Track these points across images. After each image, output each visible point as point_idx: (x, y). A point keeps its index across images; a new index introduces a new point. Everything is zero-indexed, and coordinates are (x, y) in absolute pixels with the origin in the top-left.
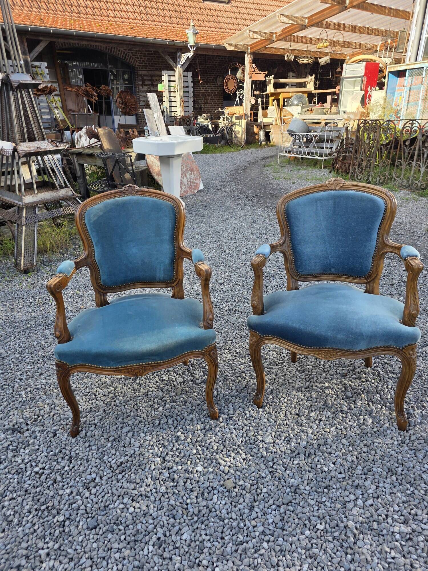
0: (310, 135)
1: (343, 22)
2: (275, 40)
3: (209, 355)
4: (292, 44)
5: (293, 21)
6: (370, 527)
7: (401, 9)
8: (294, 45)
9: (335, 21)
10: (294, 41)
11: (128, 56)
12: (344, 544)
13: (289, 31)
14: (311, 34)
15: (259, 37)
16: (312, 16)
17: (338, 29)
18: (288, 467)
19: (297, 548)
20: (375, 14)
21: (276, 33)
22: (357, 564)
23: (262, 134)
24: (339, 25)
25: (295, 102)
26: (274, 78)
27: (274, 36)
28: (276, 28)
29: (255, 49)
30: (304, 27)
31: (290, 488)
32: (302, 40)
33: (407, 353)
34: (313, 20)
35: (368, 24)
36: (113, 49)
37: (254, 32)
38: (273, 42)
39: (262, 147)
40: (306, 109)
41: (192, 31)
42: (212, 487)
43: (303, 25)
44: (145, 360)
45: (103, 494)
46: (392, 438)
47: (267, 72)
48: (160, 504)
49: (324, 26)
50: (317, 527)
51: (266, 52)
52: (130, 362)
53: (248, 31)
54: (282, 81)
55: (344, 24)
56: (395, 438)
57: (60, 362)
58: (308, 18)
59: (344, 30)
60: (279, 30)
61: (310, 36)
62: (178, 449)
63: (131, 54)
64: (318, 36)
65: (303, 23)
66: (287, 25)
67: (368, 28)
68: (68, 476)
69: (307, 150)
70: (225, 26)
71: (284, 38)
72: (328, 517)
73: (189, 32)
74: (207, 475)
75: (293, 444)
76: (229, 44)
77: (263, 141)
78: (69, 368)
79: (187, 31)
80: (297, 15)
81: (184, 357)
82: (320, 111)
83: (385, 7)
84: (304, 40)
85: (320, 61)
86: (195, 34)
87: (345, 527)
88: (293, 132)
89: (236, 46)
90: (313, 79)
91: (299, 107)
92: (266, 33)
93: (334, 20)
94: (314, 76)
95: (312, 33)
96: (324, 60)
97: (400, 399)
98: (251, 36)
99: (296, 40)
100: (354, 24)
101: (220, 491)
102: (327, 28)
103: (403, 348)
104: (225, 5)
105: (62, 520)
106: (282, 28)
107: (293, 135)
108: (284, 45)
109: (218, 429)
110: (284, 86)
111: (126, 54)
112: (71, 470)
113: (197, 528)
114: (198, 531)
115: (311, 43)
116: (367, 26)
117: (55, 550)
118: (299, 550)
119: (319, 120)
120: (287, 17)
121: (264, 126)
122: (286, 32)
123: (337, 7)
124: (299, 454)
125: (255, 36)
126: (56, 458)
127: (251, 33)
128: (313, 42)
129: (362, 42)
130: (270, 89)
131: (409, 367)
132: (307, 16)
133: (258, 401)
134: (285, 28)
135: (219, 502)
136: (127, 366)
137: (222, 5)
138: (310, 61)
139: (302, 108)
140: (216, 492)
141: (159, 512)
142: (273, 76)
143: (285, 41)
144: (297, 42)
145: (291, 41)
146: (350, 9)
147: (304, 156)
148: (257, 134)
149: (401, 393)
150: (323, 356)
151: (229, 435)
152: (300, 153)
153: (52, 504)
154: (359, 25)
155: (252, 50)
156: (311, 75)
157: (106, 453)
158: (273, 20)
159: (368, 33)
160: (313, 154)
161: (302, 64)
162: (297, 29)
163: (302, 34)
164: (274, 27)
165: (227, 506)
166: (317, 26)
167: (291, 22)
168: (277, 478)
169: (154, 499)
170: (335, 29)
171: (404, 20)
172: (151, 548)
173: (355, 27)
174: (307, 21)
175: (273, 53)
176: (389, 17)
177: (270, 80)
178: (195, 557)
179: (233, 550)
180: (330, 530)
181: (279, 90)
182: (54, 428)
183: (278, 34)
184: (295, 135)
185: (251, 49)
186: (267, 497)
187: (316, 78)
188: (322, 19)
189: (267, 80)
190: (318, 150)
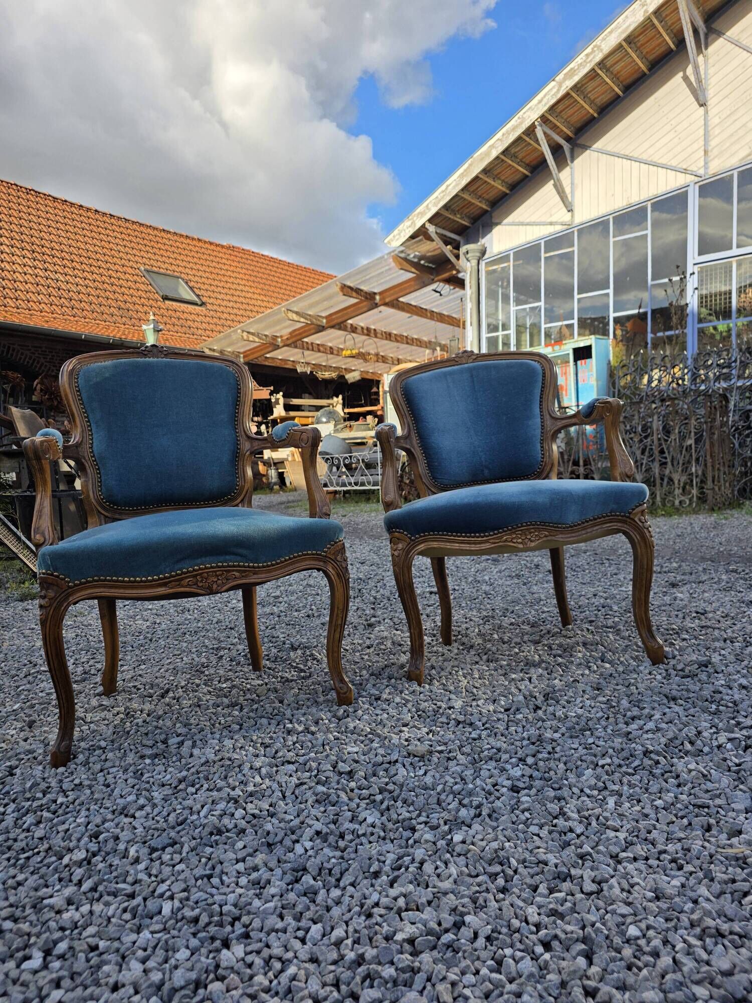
0: (355, 457)
1: (373, 327)
2: (281, 345)
3: (335, 560)
4: (307, 353)
5: (306, 319)
6: (680, 751)
7: (446, 313)
8: (309, 355)
9: (362, 325)
10: (308, 349)
11: (38, 363)
12: (654, 771)
13: (300, 334)
14: (330, 341)
15: (257, 340)
16: (331, 315)
17: (368, 335)
18: (510, 724)
19: (582, 791)
20: (415, 317)
21: (281, 337)
22: (690, 785)
23: (273, 473)
24: (368, 329)
25: (324, 420)
26: (284, 396)
27: (279, 340)
28: (281, 329)
29: (251, 357)
30: (321, 329)
31: (529, 739)
32: (318, 348)
33: (636, 519)
34: (333, 320)
35: (406, 331)
36: (11, 352)
37: (248, 332)
38: (277, 347)
39: (275, 493)
40: (341, 426)
41: (152, 326)
42: (390, 763)
43: (319, 326)
44: (228, 557)
45: (165, 813)
46: (650, 673)
47: (272, 388)
48: (297, 798)
49: (349, 329)
50: (600, 764)
51: (267, 363)
52: (199, 561)
53: (239, 331)
54: (296, 401)
55: (375, 330)
56: (654, 672)
57: (52, 575)
58: (326, 317)
59: (376, 337)
60: (285, 332)
61: (330, 344)
62: (297, 742)
63: (42, 360)
64: (341, 343)
65: (319, 323)
66: (299, 325)
67: (406, 337)
68: (68, 810)
69: (352, 480)
70: (200, 332)
71: (293, 343)
72: (611, 751)
73: (148, 328)
74: (373, 752)
75: (503, 703)
76: (210, 349)
77: (275, 484)
78: (70, 587)
79: (144, 327)
80: (310, 313)
81: (291, 564)
82: (363, 427)
83: (426, 310)
84: (321, 349)
85: (347, 377)
86: (157, 331)
87: (645, 755)
88: (327, 454)
89: (221, 352)
90: (341, 401)
91: (331, 426)
92: (266, 336)
93: (360, 321)
94: (340, 397)
95: (332, 338)
96: (352, 377)
97: (643, 609)
98: (245, 337)
99: (310, 347)
100: (387, 330)
101: (407, 765)
102: (353, 332)
103: (630, 513)
104: (197, 307)
105: (84, 856)
106: (290, 330)
107: (328, 459)
108: (293, 355)
109: (360, 712)
110: (298, 408)
111: (34, 360)
112: (73, 803)
113: (388, 809)
114: (392, 811)
115: (332, 353)
116: (405, 334)
117: (85, 893)
118: (588, 791)
119: (364, 438)
120: (297, 313)
121: (275, 464)
122: (296, 335)
123: (365, 303)
124: (518, 710)
125: (251, 338)
126: (28, 795)
127: (245, 334)
128: (335, 352)
129: (400, 357)
130: (279, 411)
131: (645, 543)
132: (324, 314)
133: (418, 672)
134: (295, 331)
135: (413, 775)
136: (194, 570)
137: (193, 307)
138: (334, 375)
139: (335, 425)
140: (398, 765)
141: (303, 806)
142: (281, 393)
143: (296, 347)
144: (313, 350)
145: (303, 348)
146: (382, 308)
147: (349, 488)
148: (264, 475)
149: (643, 598)
150: (520, 540)
151: (385, 716)
152: (344, 485)
153: (46, 846)
154: (395, 332)
155: (247, 359)
156: (337, 397)
157: (145, 771)
158: (276, 318)
159: (407, 343)
160: (363, 484)
161: (323, 379)
162: (313, 331)
163: (317, 339)
164: (278, 328)
165: (429, 774)
166: (340, 329)
167: (302, 320)
168: (499, 734)
169: (280, 795)
170: (363, 334)
171: (452, 327)
172: (308, 844)
173: (390, 334)
174: (324, 321)
175: (278, 365)
176: (433, 322)
177: (277, 400)
178: (404, 838)
179: (472, 815)
180: (622, 762)
181: (292, 414)
182: (8, 764)
183: (285, 338)
184: (332, 458)
185: (244, 357)
186: (496, 754)
187: (343, 399)
188: (343, 319)
189: (273, 400)
190: (371, 479)
